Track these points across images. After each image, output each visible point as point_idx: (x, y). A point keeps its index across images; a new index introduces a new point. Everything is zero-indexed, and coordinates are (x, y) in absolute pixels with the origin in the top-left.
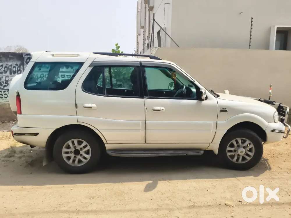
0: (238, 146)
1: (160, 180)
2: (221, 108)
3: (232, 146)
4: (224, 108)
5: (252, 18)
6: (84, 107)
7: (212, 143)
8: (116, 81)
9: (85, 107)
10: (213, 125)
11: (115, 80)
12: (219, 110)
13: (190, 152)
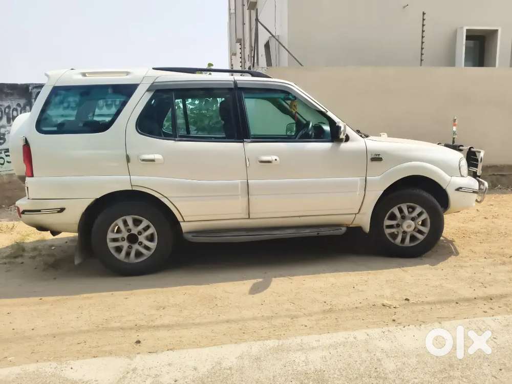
0: (403, 218)
1: (275, 277)
2: (372, 155)
3: (393, 217)
4: (376, 155)
5: (424, 14)
6: (140, 159)
7: (358, 213)
8: (195, 130)
9: (143, 160)
10: (359, 183)
11: (195, 128)
12: (369, 157)
13: (322, 229)
